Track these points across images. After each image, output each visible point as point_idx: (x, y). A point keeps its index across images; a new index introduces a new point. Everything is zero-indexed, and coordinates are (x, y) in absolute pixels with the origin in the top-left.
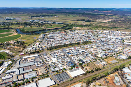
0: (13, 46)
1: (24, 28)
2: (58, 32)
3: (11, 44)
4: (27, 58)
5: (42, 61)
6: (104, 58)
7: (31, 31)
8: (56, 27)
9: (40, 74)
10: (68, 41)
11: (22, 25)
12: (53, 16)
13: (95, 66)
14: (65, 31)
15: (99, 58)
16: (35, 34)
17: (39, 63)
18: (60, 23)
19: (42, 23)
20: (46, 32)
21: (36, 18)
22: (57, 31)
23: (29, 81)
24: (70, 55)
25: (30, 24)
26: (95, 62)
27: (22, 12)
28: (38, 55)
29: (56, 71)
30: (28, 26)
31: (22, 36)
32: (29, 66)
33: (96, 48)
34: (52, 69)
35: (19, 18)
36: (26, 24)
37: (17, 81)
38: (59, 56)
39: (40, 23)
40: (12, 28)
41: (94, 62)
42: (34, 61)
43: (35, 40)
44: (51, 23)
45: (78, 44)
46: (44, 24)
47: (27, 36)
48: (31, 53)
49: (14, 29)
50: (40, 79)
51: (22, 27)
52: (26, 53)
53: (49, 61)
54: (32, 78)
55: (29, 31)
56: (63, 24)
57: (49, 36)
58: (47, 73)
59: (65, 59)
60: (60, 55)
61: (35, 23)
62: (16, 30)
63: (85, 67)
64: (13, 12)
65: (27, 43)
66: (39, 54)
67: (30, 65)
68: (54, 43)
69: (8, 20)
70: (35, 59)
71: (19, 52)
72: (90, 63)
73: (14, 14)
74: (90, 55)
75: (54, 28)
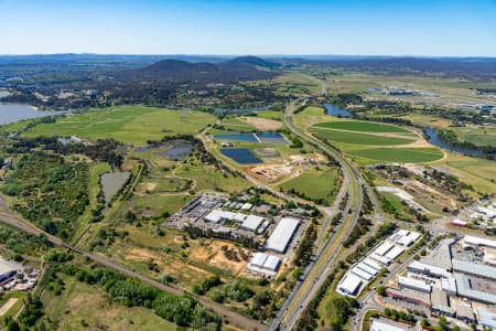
1: (454, 129)
3: (413, 173)
4: (480, 245)
7: (485, 145)
11: (445, 118)
25: (476, 120)
27: (442, 74)
31: (446, 155)
35: (429, 93)
36: (459, 116)
37: (450, 315)
40: (409, 123)
47: (468, 159)
49: (418, 127)
52: (474, 225)
55: (477, 144)
64: (408, 69)
65: (471, 188)
73: (413, 77)
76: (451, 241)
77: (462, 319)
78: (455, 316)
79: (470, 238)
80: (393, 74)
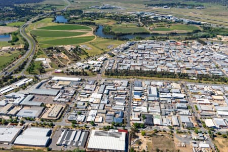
0: (62, 55)
1: (114, 25)
2: (169, 41)
4: (58, 80)
5: (75, 93)
6: (220, 134)
8: (174, 31)
9: (45, 116)
10: (169, 64)
11: (116, 20)
12: (194, 6)
13: (167, 145)
14: (187, 41)
15: (202, 129)
16: (119, 40)
17: (65, 96)
18: (193, 23)
19: (155, 18)
20: (142, 39)
21: (154, 8)
22: (168, 39)
23: (18, 122)
24: (137, 97)
25: (129, 20)
26: (179, 135)
28: (80, 79)
29: (74, 122)
32: (46, 95)
33: (221, 100)
35: (122, 8)
36: (124, 19)
37: (4, 115)
38: (113, 93)
39: (150, 19)
40: (94, 24)
41: (179, 133)
42: (63, 88)
43: (106, 50)
44: (174, 21)
46: (159, 21)
48: (73, 74)
49: (96, 26)
50: (36, 125)
51: (111, 23)
53: (84, 98)
54: (26, 118)
56: (198, 26)
57: (140, 46)
58: (56, 120)
59: (117, 103)
60: (116, 92)
61: (141, 18)
62: (97, 28)
63: (141, 137)
65: (87, 54)
66: (83, 77)
67: (48, 95)
68: (132, 64)
70: (68, 86)
71: (59, 66)
72: (165, 131)
74: (187, 112)
75: (170, 32)
76: (46, 80)
77: (8, 115)
78: (6, 115)
79: (55, 78)
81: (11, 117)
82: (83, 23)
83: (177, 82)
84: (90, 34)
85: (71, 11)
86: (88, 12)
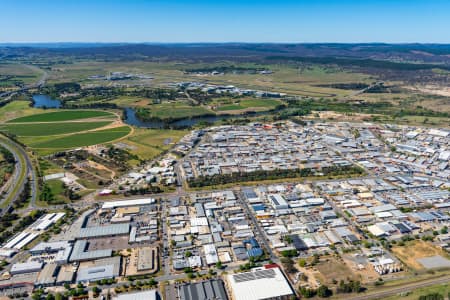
0: (91, 164)
1: (150, 107)
2: (252, 124)
3: (92, 155)
4: (115, 208)
5: (158, 224)
6: (394, 242)
7: (168, 117)
8: (251, 109)
9: (131, 271)
10: (275, 159)
11: (148, 97)
12: (255, 70)
13: (342, 272)
14: (278, 122)
15: (370, 241)
16: (175, 129)
17: (144, 232)
18: (270, 96)
19: (211, 91)
20: (211, 125)
21: (198, 75)
22: (249, 121)
23: (86, 293)
24: (260, 213)
25: (173, 96)
26: (347, 255)
27: (166, 58)
28: (153, 200)
29: (189, 270)
30: (166, 102)
32: (109, 236)
33: (371, 198)
34: (177, 260)
35: (147, 76)
36: (161, 94)
37: (49, 285)
38: (220, 214)
39: (203, 93)
40: (114, 106)
41: (347, 251)
42: (132, 220)
43: (165, 148)
44: (240, 94)
45: (306, 173)
46: (218, 96)
47: (151, 131)
48: (134, 193)
49: (120, 109)
50: (122, 288)
51: (144, 103)
52: (118, 191)
53: (178, 228)
54: (99, 283)
55: (162, 117)
56: (278, 99)
57: (216, 136)
58: (156, 272)
59: (238, 227)
60: (224, 211)
61: (189, 92)
62: (125, 113)
63: (302, 270)
64: (138, 55)
65: (136, 157)
66: (158, 196)
67: (113, 236)
68: (221, 164)
69: (117, 79)
70: (138, 214)
71: (101, 183)
72: (327, 254)
73: (141, 62)
74: (339, 221)
75: (245, 110)
76: (91, 211)
77: (60, 284)
78: (55, 284)
79: (108, 205)
80: (124, 60)
81: (68, 287)
82: (93, 106)
83: (302, 183)
84: (118, 124)
85: (56, 85)
86: (90, 86)
